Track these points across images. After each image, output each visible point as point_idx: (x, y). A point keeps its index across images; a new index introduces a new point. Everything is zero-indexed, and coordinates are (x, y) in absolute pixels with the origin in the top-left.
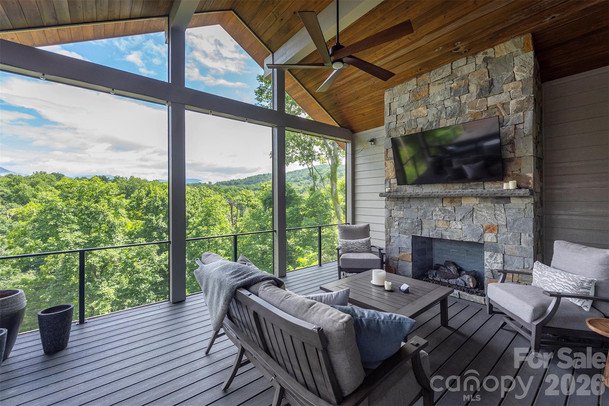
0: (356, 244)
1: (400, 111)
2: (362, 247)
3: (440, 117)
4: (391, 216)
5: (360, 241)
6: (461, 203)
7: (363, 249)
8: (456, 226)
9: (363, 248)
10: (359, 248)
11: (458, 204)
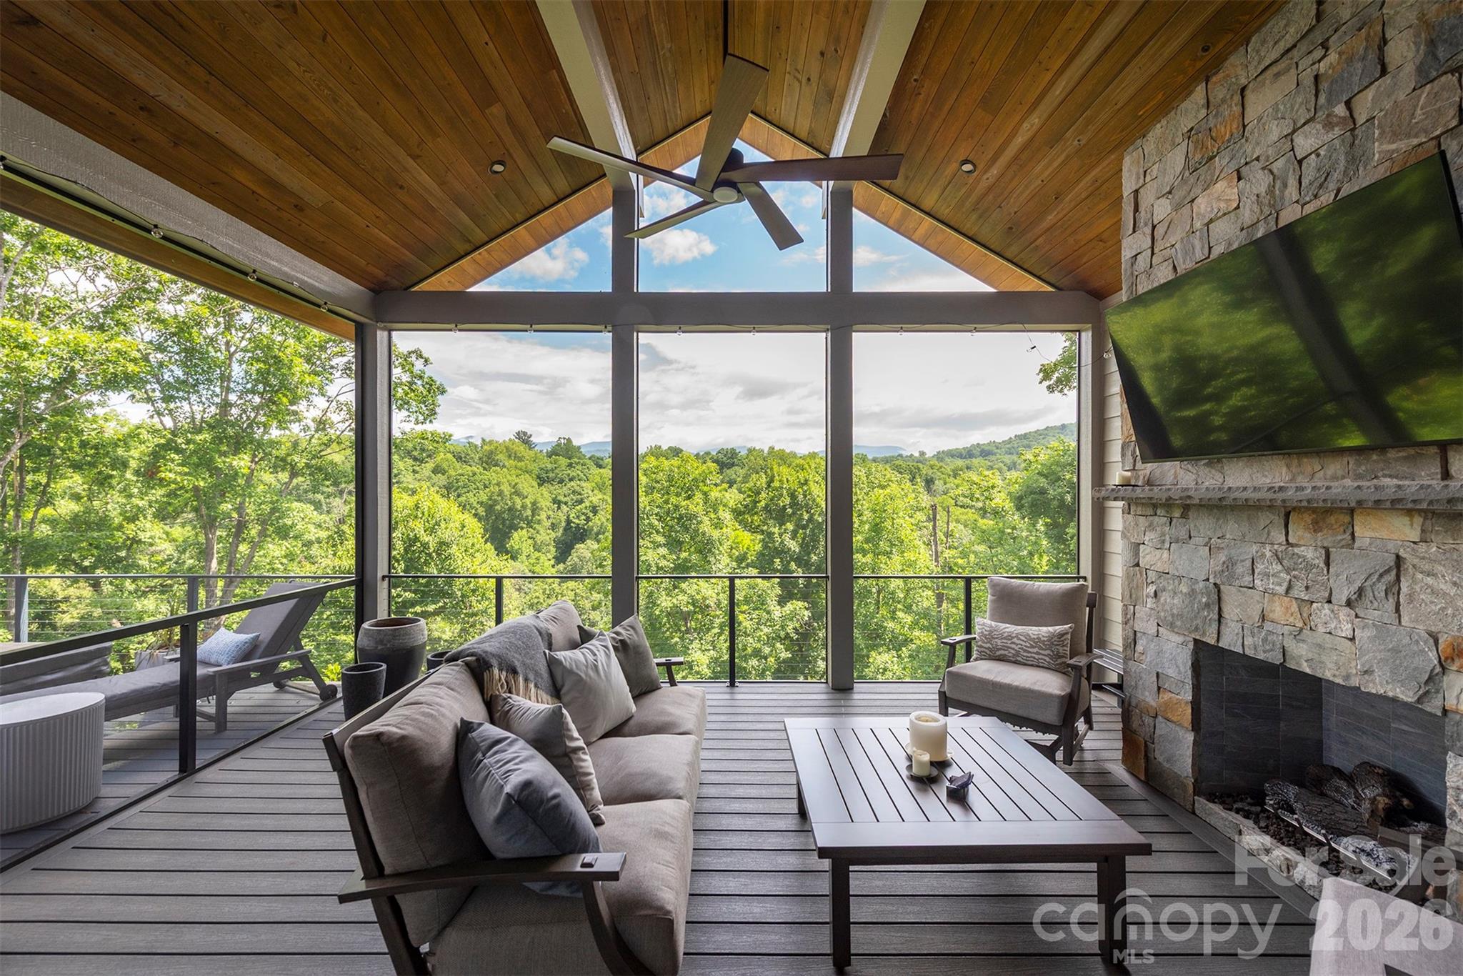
0: (1019, 639)
1: (1162, 210)
2: (1035, 650)
3: (1282, 198)
4: (1137, 565)
5: (1033, 631)
6: (1353, 534)
7: (1037, 657)
8: (1333, 626)
9: (1038, 653)
10: (1025, 651)
11: (1339, 538)
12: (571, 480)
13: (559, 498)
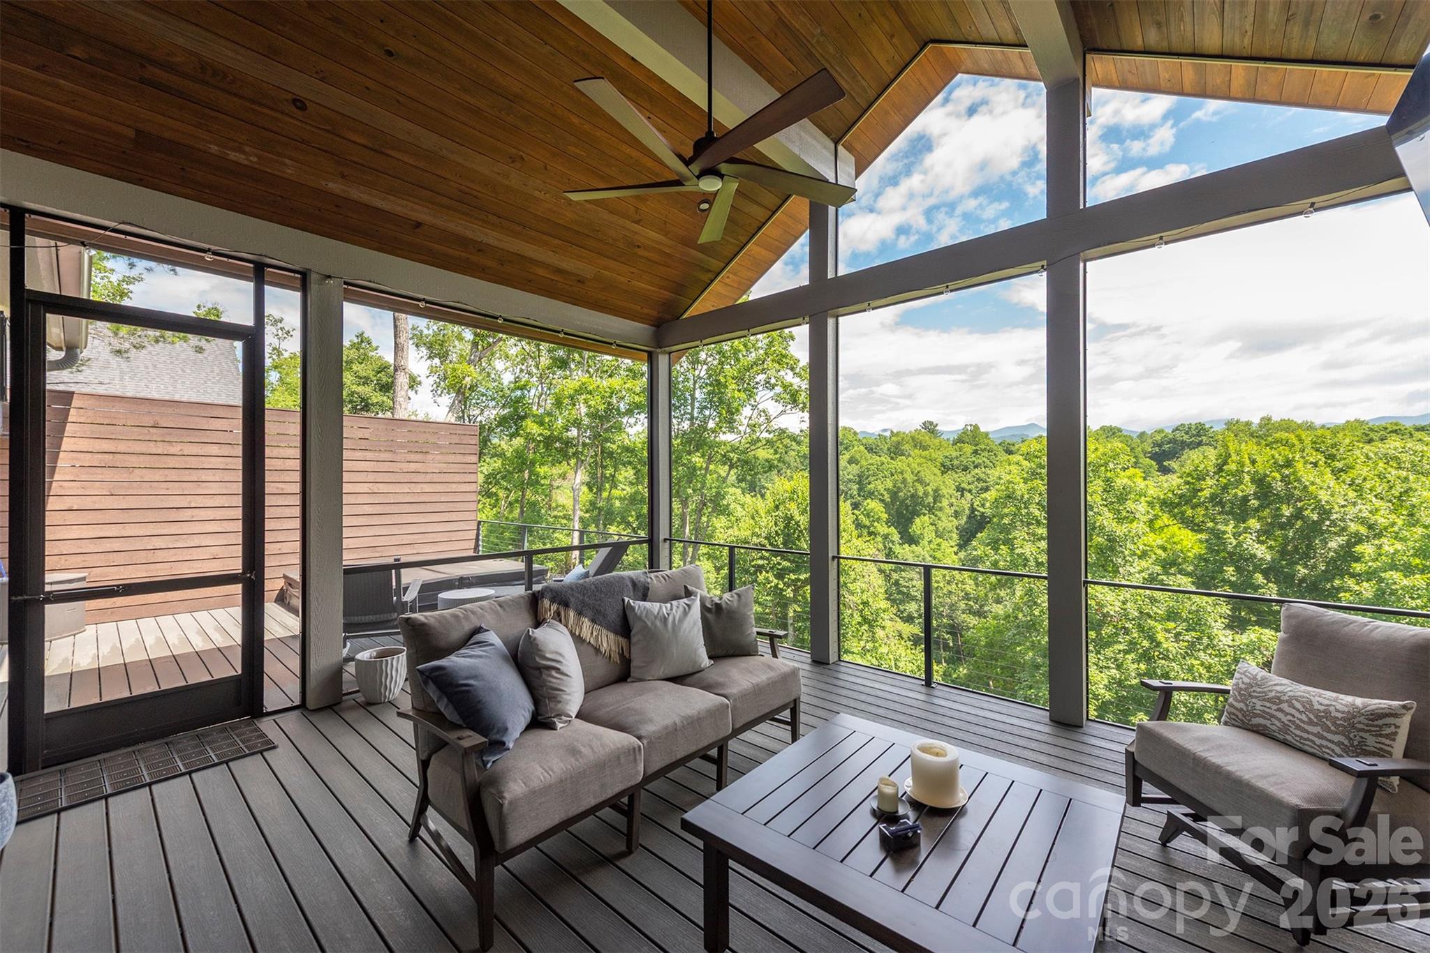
12: (976, 467)
13: (963, 485)
